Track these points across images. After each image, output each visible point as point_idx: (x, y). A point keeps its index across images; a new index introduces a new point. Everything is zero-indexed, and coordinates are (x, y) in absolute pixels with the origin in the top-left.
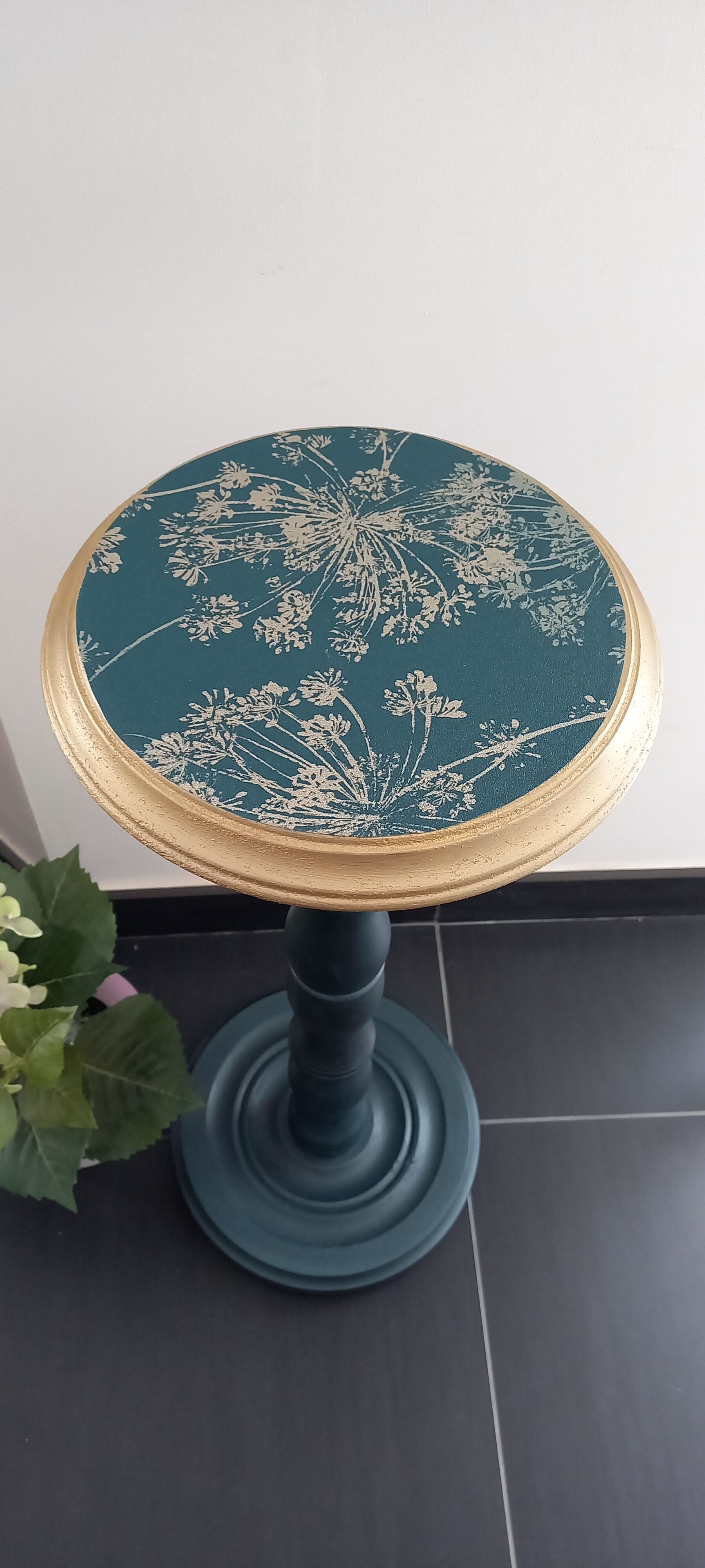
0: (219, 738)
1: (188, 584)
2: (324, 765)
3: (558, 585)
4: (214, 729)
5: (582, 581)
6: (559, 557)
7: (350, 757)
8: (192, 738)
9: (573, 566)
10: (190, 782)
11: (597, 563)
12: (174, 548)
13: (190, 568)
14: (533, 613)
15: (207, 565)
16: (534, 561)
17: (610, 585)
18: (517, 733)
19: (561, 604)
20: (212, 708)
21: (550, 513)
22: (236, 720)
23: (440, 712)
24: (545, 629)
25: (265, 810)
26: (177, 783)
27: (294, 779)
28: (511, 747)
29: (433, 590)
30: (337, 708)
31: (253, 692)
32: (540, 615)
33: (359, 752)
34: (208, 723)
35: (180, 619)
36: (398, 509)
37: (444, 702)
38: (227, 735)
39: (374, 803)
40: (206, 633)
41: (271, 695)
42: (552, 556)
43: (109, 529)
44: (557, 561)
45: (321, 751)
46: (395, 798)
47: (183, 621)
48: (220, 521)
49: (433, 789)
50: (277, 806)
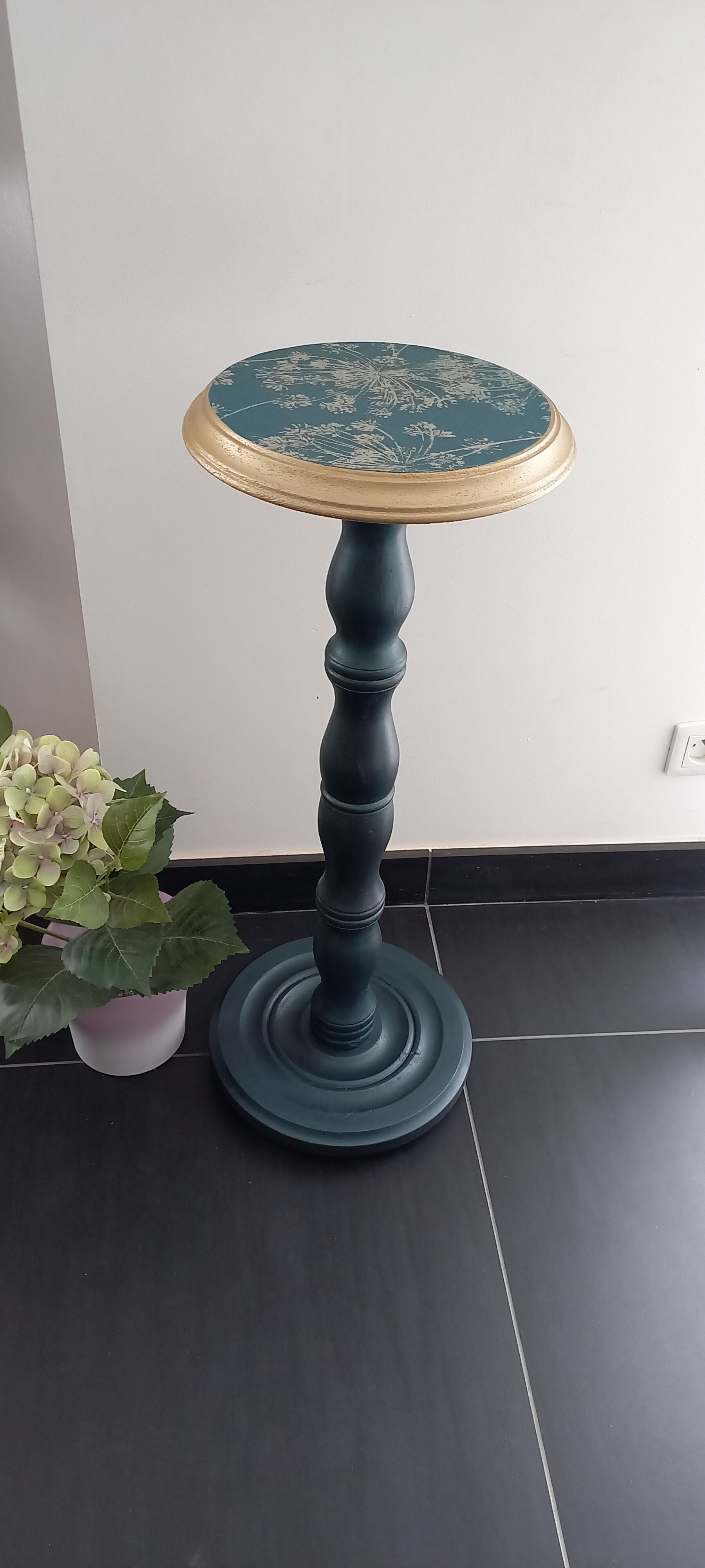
0: (304, 439)
1: (277, 390)
2: (369, 449)
3: (508, 396)
4: (301, 437)
5: (522, 395)
6: (507, 387)
7: (385, 448)
8: (287, 439)
9: (516, 390)
10: (289, 452)
11: (530, 389)
12: (266, 378)
13: (277, 385)
14: (493, 405)
15: (287, 384)
16: (491, 388)
17: (540, 396)
18: (487, 442)
19: (509, 402)
20: (298, 430)
21: (500, 373)
22: (314, 434)
23: (440, 435)
24: (500, 410)
25: (337, 462)
26: (281, 453)
27: (353, 454)
28: (485, 446)
29: (430, 396)
30: (375, 432)
31: (323, 426)
32: (497, 405)
33: (390, 445)
34: (296, 434)
35: (274, 401)
36: (405, 369)
37: (441, 432)
38: (309, 438)
39: (402, 462)
40: (291, 406)
41: (334, 427)
42: (502, 386)
43: (225, 370)
44: (507, 388)
45: (368, 445)
46: (414, 461)
47: (274, 402)
48: (292, 371)
49: (437, 459)
50: (342, 461)
